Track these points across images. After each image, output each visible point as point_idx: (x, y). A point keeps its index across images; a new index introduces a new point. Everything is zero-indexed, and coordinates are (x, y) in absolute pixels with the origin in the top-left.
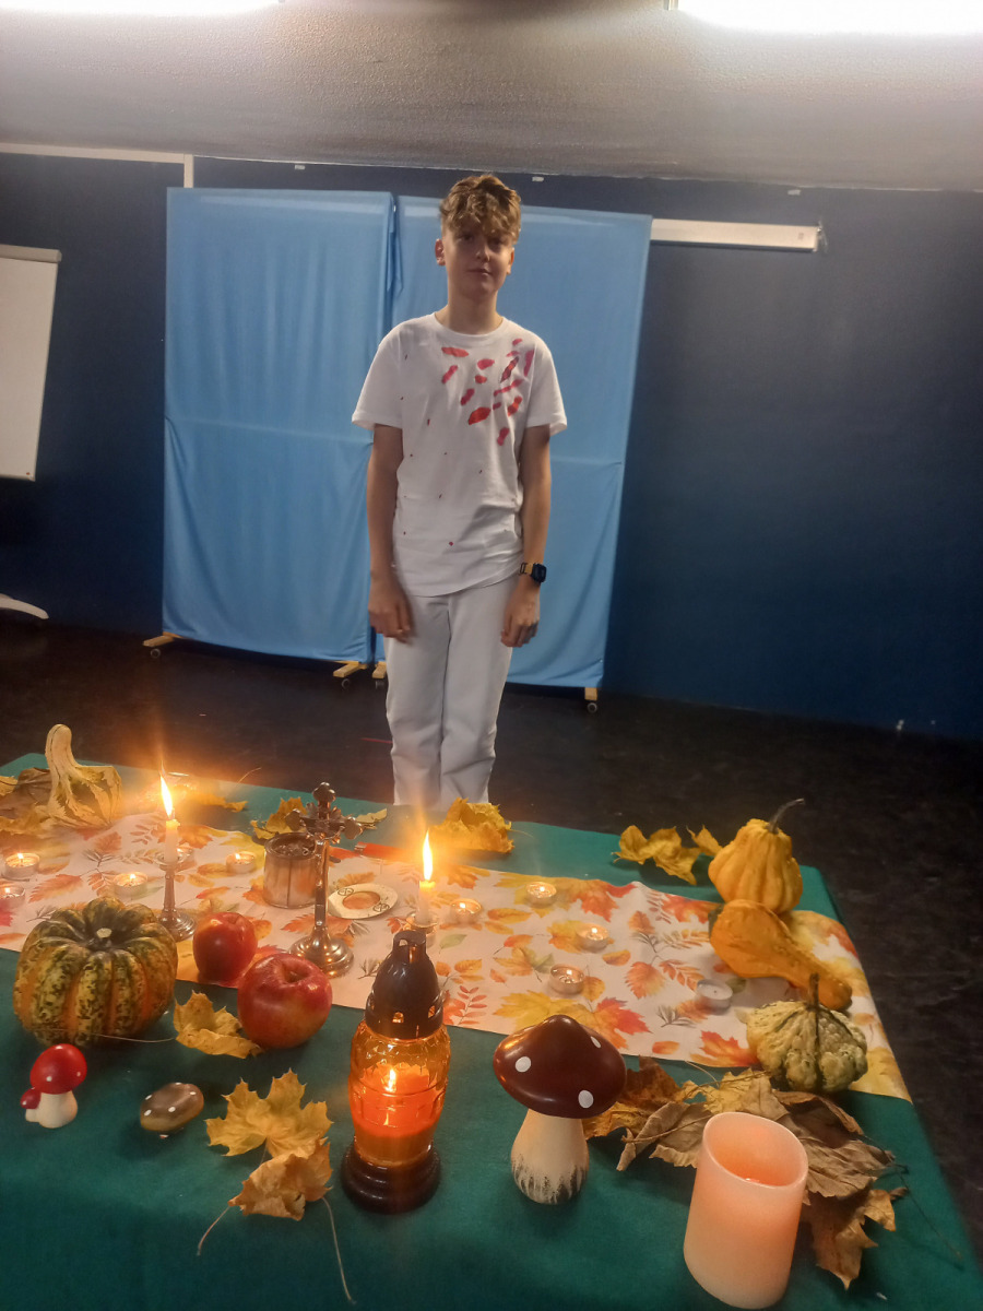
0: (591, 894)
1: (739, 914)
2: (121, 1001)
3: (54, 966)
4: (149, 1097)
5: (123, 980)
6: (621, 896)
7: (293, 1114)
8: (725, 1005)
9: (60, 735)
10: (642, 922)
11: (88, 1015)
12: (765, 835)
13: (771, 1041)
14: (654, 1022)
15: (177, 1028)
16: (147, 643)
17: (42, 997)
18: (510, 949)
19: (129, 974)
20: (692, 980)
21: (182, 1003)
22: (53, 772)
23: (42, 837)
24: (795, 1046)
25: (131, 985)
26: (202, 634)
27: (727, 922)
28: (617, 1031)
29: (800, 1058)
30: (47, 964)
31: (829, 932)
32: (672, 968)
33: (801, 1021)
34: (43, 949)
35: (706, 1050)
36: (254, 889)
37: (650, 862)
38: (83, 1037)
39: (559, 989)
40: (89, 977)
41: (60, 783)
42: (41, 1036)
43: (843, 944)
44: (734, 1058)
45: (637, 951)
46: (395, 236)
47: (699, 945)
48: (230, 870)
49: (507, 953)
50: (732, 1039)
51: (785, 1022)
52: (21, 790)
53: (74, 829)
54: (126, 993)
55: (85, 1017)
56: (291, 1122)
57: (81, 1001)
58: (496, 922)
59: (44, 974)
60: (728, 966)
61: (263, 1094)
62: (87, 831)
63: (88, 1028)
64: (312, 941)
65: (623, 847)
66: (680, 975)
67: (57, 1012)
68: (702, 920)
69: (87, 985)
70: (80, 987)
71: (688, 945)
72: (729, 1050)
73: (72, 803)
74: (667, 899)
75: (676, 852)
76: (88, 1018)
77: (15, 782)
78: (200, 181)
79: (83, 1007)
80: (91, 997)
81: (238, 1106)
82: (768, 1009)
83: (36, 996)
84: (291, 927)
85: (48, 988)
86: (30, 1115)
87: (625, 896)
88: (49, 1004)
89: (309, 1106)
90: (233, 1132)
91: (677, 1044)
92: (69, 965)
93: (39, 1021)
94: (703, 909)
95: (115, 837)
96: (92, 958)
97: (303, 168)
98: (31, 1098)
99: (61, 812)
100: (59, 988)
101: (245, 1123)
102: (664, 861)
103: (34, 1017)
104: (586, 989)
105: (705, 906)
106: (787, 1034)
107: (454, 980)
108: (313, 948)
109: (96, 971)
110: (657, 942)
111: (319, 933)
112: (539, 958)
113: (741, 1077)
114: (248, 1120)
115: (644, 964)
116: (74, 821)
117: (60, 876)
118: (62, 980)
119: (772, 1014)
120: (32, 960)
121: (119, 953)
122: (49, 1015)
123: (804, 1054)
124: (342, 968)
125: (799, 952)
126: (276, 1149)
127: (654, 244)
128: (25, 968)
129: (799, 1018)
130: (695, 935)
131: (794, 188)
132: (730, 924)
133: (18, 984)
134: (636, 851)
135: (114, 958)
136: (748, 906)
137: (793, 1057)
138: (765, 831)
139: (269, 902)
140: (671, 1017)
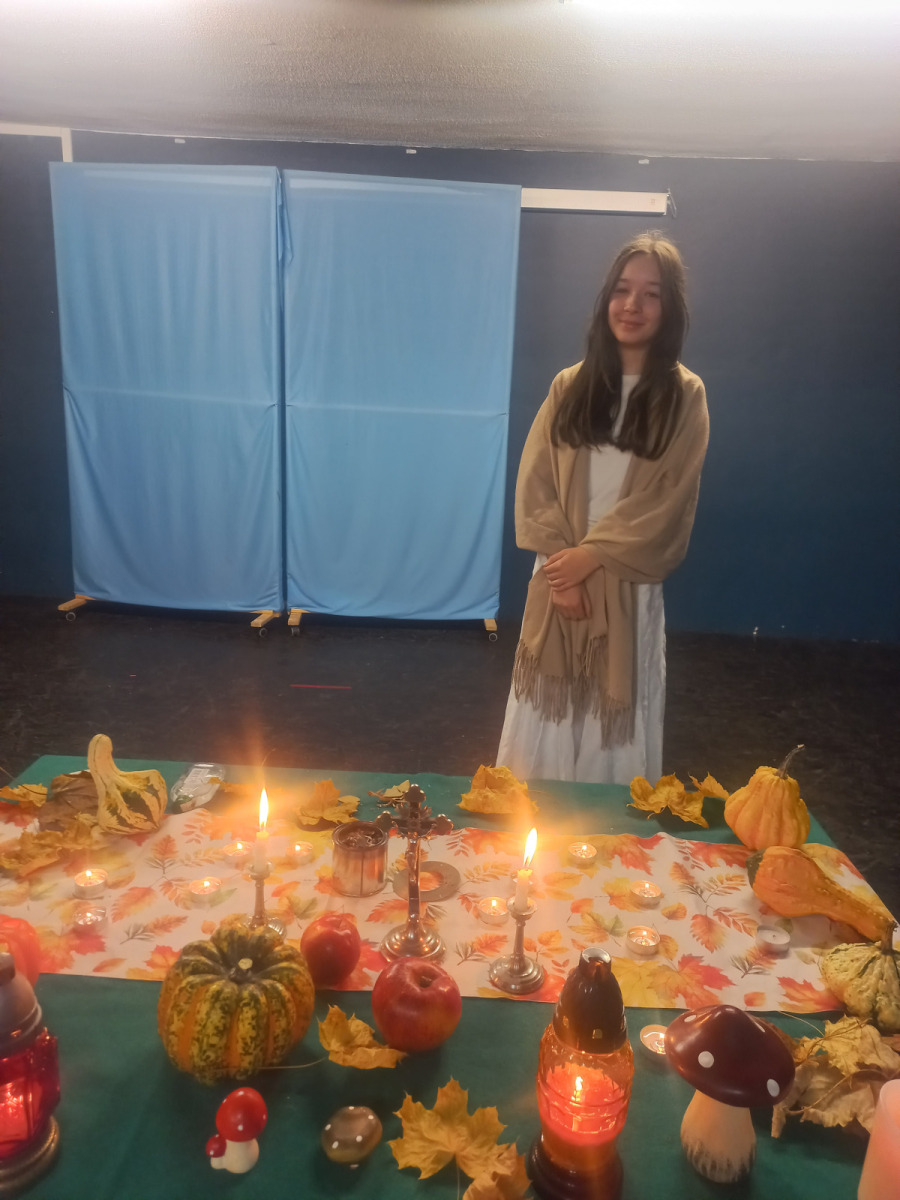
0: (625, 849)
1: (780, 860)
2: (278, 1031)
3: (213, 1007)
4: (328, 1127)
5: (279, 1012)
6: (652, 848)
7: (462, 1121)
8: (785, 948)
9: (101, 745)
10: (681, 871)
11: (251, 1051)
12: (778, 781)
13: (857, 986)
14: (733, 974)
15: (326, 1047)
16: (62, 607)
17: (205, 1040)
18: (577, 916)
19: (283, 1004)
20: (747, 926)
21: (323, 1019)
22: (97, 780)
23: (96, 847)
24: (881, 989)
25: (287, 1014)
26: (116, 594)
27: (770, 869)
28: (706, 987)
29: (890, 1001)
30: (204, 1008)
31: (839, 862)
32: (724, 916)
33: (881, 966)
34: (195, 991)
35: (787, 995)
36: (322, 880)
37: (667, 811)
38: (246, 1071)
39: (640, 952)
40: (248, 1014)
41: (107, 793)
42: (205, 1077)
43: (852, 872)
44: (818, 1003)
45: (689, 901)
46: (282, 208)
47: (737, 889)
48: (290, 863)
49: (576, 918)
50: (805, 981)
51: (866, 967)
52: (55, 799)
53: (123, 836)
54: (283, 1023)
55: (247, 1053)
56: (464, 1130)
57: (243, 1039)
58: (554, 888)
59: (204, 1017)
60: (772, 909)
61: (429, 1104)
62: (139, 837)
63: (250, 1063)
64: (407, 932)
65: (635, 798)
66: (735, 923)
67: (220, 1052)
68: (729, 863)
69: (247, 1022)
70: (241, 1025)
71: (729, 891)
72: (808, 994)
73: (124, 811)
74: (692, 846)
75: (680, 796)
76: (251, 1054)
77: (45, 790)
78: (79, 156)
79: (246, 1044)
80: (253, 1033)
81: (409, 1121)
82: (842, 953)
83: (198, 1040)
84: (375, 916)
85: (210, 1030)
86: (216, 1163)
87: (655, 847)
88: (213, 1046)
89: (478, 1112)
90: (416, 1150)
91: (762, 994)
92: (227, 1005)
93: (202, 1064)
94: (727, 852)
95: (168, 841)
96: (246, 994)
97: (183, 142)
98: (216, 1146)
99: (113, 821)
100: (221, 1028)
101: (422, 1138)
102: (676, 808)
103: (196, 1059)
104: (661, 949)
105: (724, 848)
106: (871, 978)
107: (543, 954)
108: (408, 940)
109: (255, 1007)
110: (702, 892)
111: (413, 925)
112: (608, 922)
113: (840, 1025)
114: (426, 1135)
115: (702, 916)
116: (127, 829)
117: (132, 889)
118: (223, 1021)
119: (848, 959)
120: (186, 1003)
121: (267, 983)
122: (213, 1056)
123: (892, 997)
124: (439, 957)
125: (839, 891)
126: (464, 1163)
127: (525, 211)
128: (180, 1012)
129: (878, 962)
130: (731, 880)
131: (643, 158)
132: (773, 872)
133: (173, 1028)
134: (645, 800)
135: (264, 989)
136: (786, 853)
137: (882, 1001)
138: (777, 778)
139: (342, 893)
140: (746, 966)
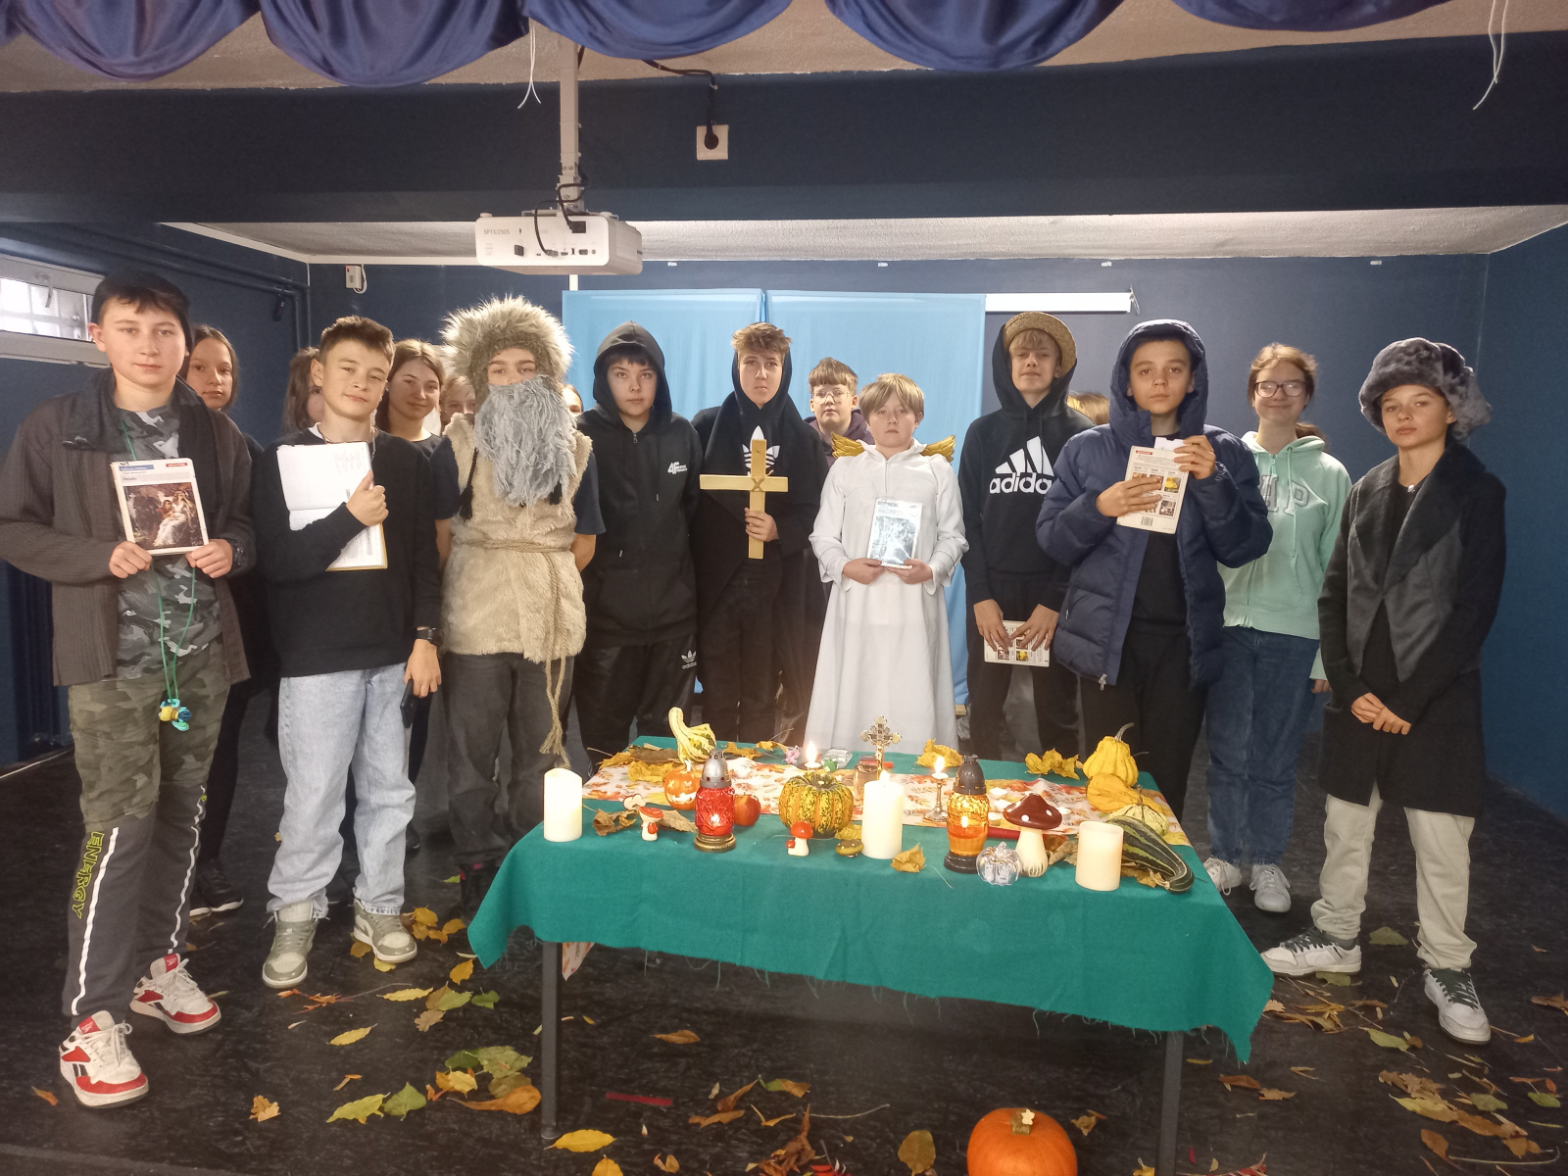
1: (1101, 778)
2: (837, 809)
11: (825, 814)
17: (805, 807)
19: (840, 797)
25: (841, 802)
54: (840, 806)
67: (812, 814)
68: (1081, 793)
69: (824, 800)
71: (1075, 802)
74: (1059, 786)
78: (584, 285)
79: (823, 811)
80: (827, 806)
83: (802, 807)
94: (1082, 789)
97: (675, 264)
102: (1057, 770)
110: (1057, 802)
118: (813, 799)
120: (795, 793)
122: (809, 815)
127: (987, 313)
128: (792, 796)
131: (1106, 261)
132: (1096, 784)
133: (790, 804)
134: (1037, 768)
138: (1115, 744)
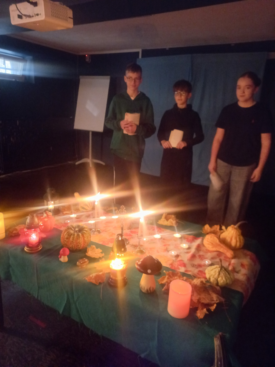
0: (189, 238)
3: (67, 234)
4: (79, 260)
6: (197, 240)
12: (233, 229)
13: (209, 273)
14: (189, 266)
18: (164, 246)
19: (79, 237)
29: (214, 277)
32: (200, 256)
33: (217, 270)
35: (198, 273)
38: (71, 248)
45: (194, 251)
50: (205, 272)
51: (213, 269)
54: (79, 241)
57: (70, 241)
58: (164, 241)
65: (203, 230)
66: (202, 258)
70: (71, 238)
72: (203, 275)
76: (72, 244)
83: (64, 239)
86: (60, 259)
91: (191, 271)
96: (74, 233)
97: (168, 49)
98: (60, 256)
100: (67, 238)
109: (73, 236)
115: (194, 254)
121: (79, 233)
122: (65, 243)
127: (268, 60)
128: (63, 233)
133: (61, 236)
